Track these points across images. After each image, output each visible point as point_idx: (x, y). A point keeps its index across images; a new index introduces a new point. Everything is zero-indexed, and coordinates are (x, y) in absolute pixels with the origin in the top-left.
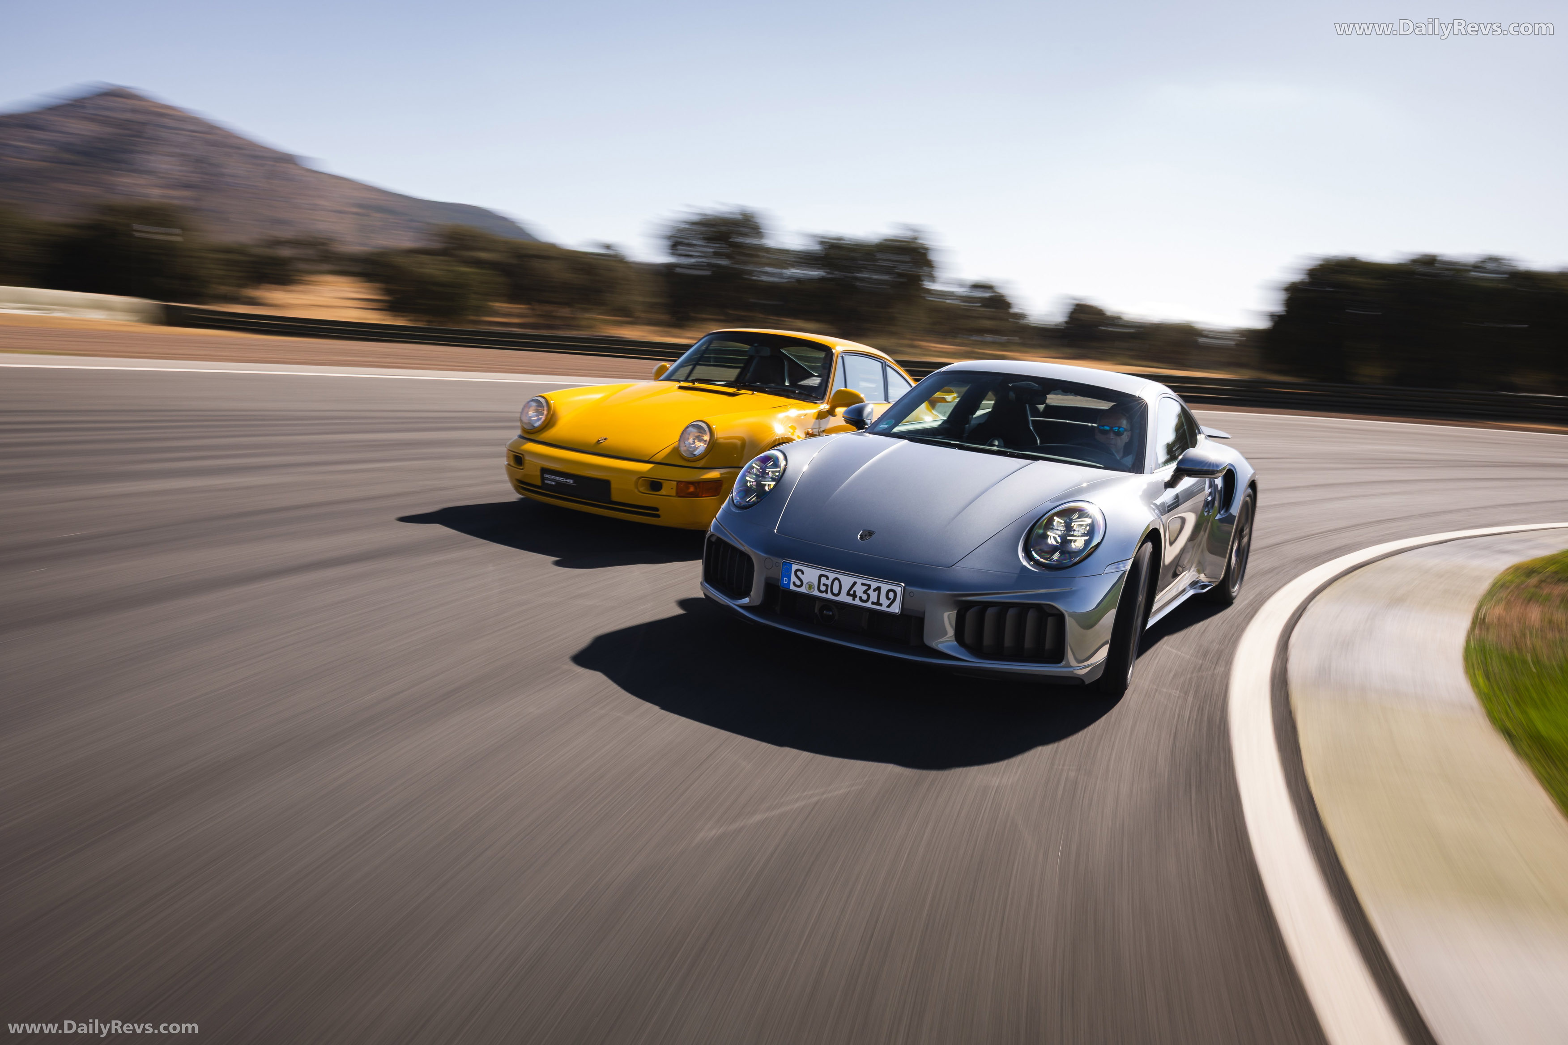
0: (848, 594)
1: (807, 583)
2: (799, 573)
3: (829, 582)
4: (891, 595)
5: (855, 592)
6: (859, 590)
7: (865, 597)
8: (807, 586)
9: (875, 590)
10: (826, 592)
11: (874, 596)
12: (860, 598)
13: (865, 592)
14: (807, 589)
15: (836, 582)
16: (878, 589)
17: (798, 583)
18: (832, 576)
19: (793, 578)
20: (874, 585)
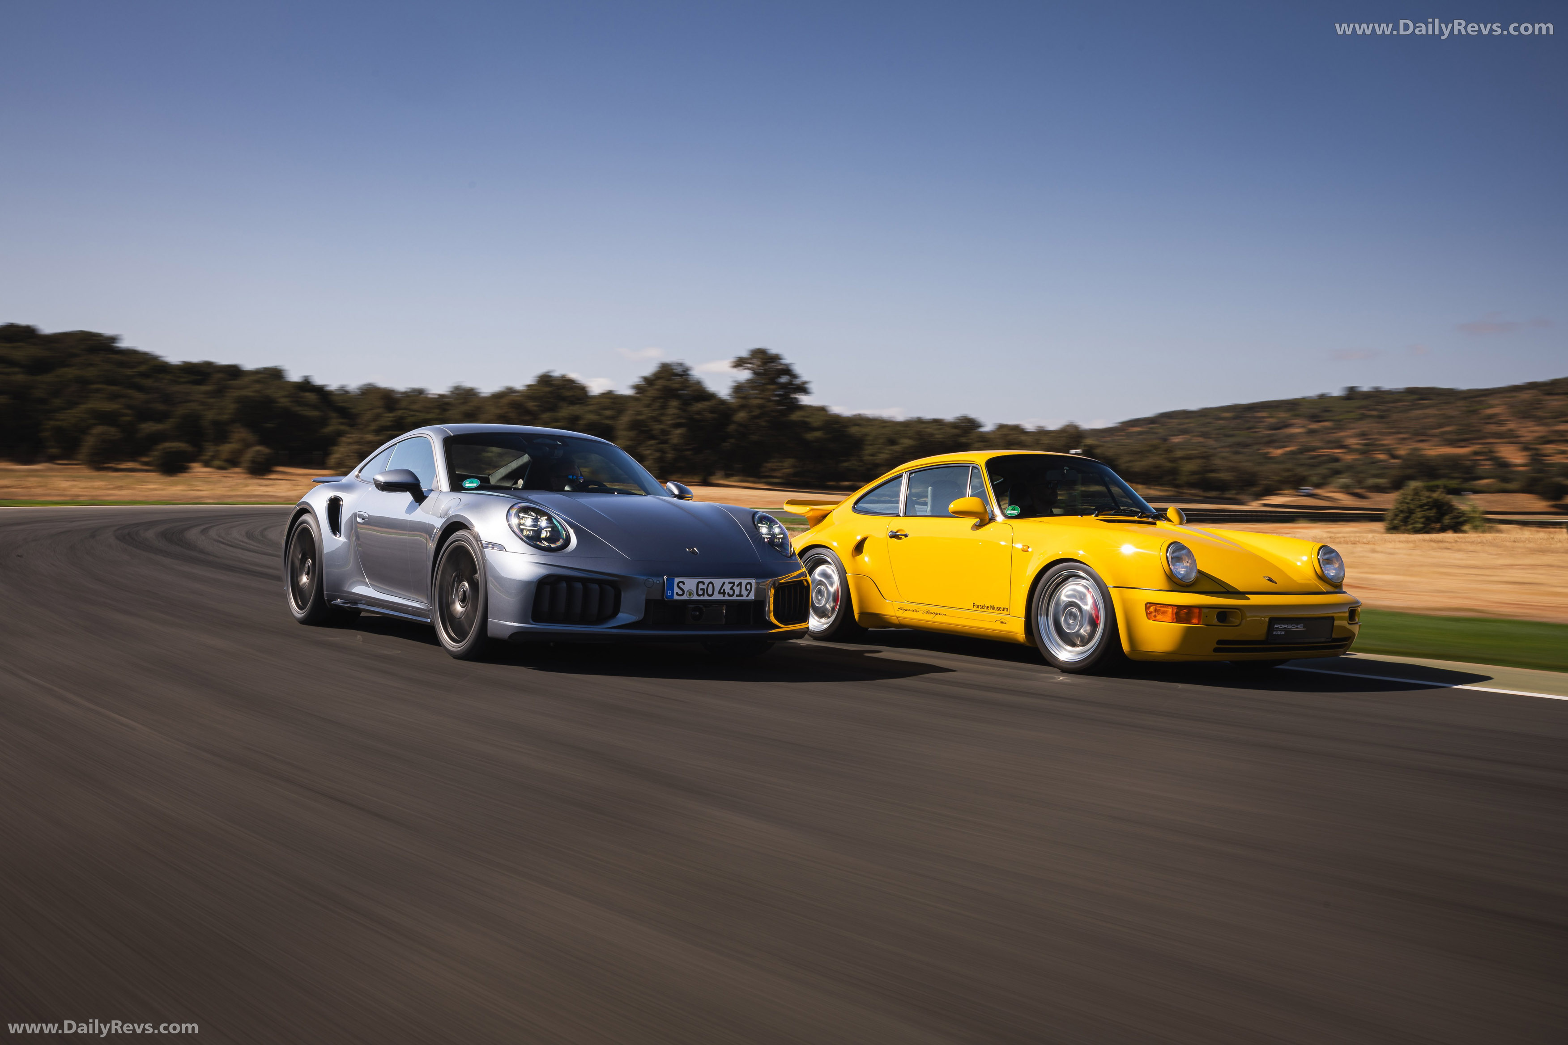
0: (720, 593)
1: (688, 591)
2: (681, 585)
3: (705, 587)
4: (749, 587)
5: (724, 590)
6: (727, 588)
7: (731, 593)
8: (688, 593)
9: (737, 586)
10: (703, 595)
11: (737, 592)
12: (728, 593)
13: (731, 588)
14: (688, 596)
15: (711, 585)
16: (740, 584)
17: (680, 592)
18: (707, 581)
19: (676, 590)
20: (737, 581)
